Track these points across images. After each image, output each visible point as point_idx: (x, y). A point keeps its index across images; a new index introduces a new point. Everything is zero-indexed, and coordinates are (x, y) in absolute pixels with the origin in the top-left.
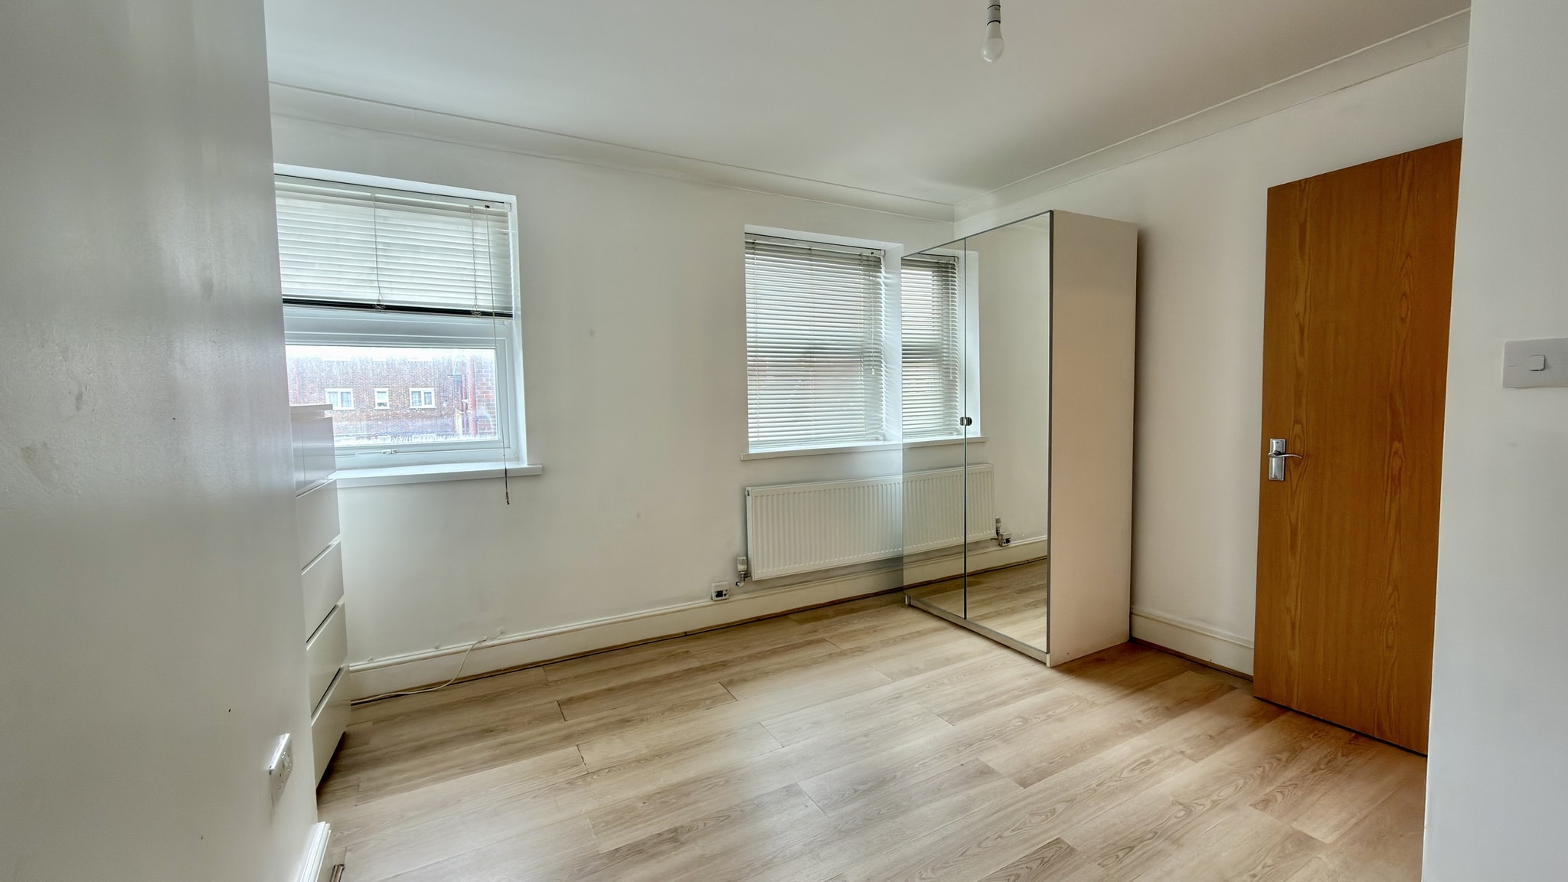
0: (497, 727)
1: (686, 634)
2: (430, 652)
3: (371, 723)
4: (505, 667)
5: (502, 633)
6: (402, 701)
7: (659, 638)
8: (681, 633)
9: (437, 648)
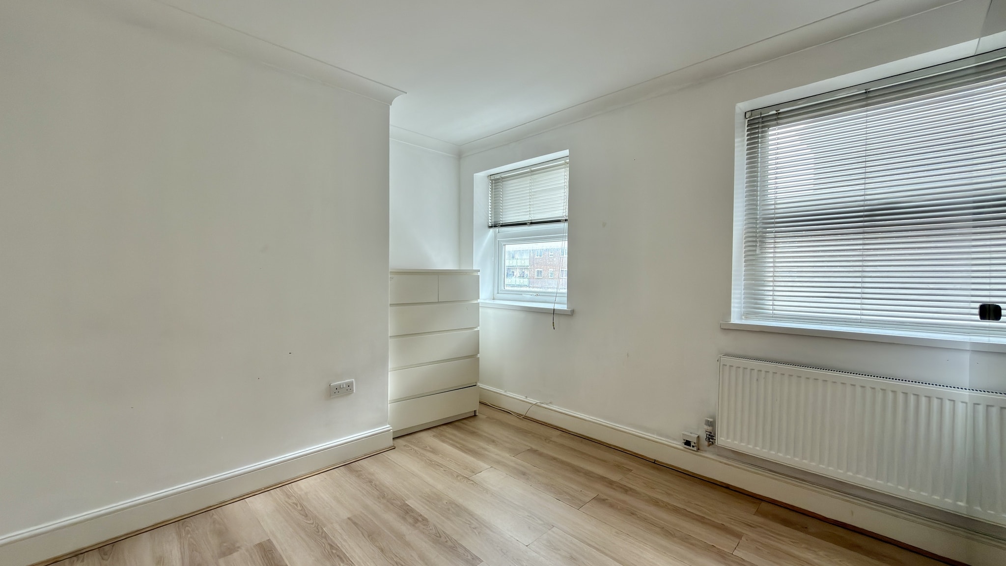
0: (498, 442)
1: (655, 462)
2: (523, 398)
3: (485, 417)
4: (550, 423)
5: (550, 403)
6: (506, 415)
7: (635, 453)
8: (653, 459)
9: (526, 397)
